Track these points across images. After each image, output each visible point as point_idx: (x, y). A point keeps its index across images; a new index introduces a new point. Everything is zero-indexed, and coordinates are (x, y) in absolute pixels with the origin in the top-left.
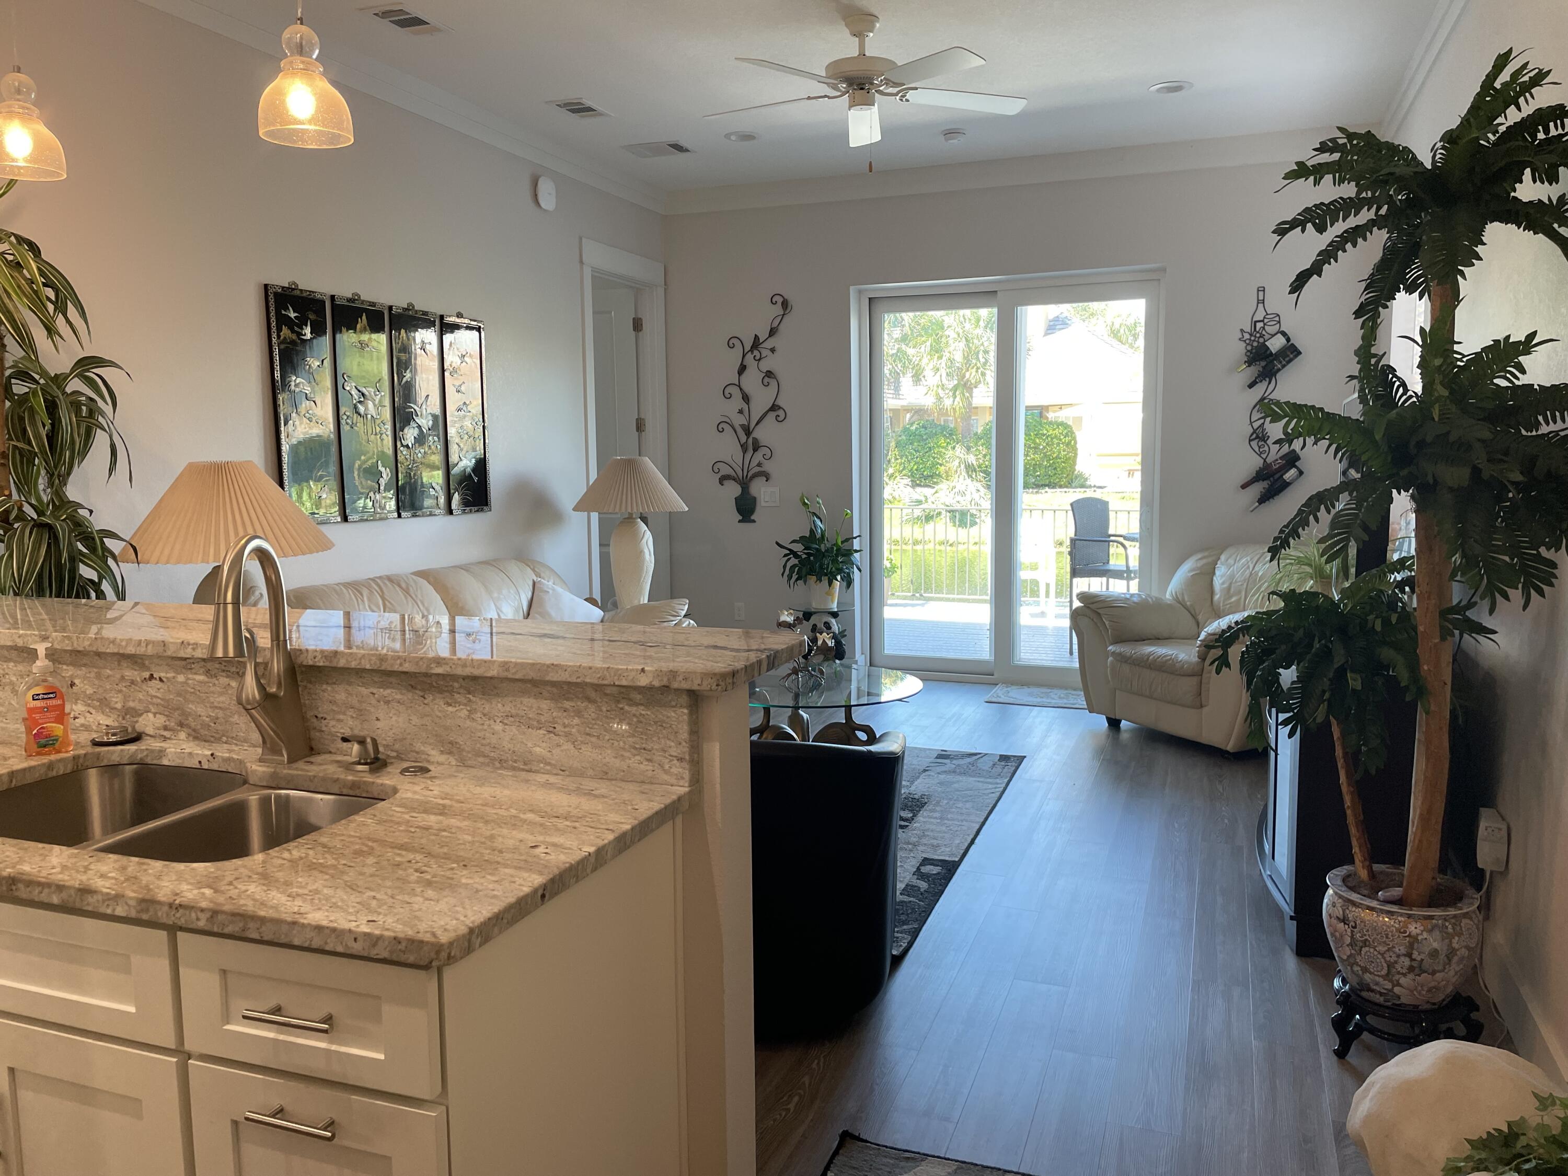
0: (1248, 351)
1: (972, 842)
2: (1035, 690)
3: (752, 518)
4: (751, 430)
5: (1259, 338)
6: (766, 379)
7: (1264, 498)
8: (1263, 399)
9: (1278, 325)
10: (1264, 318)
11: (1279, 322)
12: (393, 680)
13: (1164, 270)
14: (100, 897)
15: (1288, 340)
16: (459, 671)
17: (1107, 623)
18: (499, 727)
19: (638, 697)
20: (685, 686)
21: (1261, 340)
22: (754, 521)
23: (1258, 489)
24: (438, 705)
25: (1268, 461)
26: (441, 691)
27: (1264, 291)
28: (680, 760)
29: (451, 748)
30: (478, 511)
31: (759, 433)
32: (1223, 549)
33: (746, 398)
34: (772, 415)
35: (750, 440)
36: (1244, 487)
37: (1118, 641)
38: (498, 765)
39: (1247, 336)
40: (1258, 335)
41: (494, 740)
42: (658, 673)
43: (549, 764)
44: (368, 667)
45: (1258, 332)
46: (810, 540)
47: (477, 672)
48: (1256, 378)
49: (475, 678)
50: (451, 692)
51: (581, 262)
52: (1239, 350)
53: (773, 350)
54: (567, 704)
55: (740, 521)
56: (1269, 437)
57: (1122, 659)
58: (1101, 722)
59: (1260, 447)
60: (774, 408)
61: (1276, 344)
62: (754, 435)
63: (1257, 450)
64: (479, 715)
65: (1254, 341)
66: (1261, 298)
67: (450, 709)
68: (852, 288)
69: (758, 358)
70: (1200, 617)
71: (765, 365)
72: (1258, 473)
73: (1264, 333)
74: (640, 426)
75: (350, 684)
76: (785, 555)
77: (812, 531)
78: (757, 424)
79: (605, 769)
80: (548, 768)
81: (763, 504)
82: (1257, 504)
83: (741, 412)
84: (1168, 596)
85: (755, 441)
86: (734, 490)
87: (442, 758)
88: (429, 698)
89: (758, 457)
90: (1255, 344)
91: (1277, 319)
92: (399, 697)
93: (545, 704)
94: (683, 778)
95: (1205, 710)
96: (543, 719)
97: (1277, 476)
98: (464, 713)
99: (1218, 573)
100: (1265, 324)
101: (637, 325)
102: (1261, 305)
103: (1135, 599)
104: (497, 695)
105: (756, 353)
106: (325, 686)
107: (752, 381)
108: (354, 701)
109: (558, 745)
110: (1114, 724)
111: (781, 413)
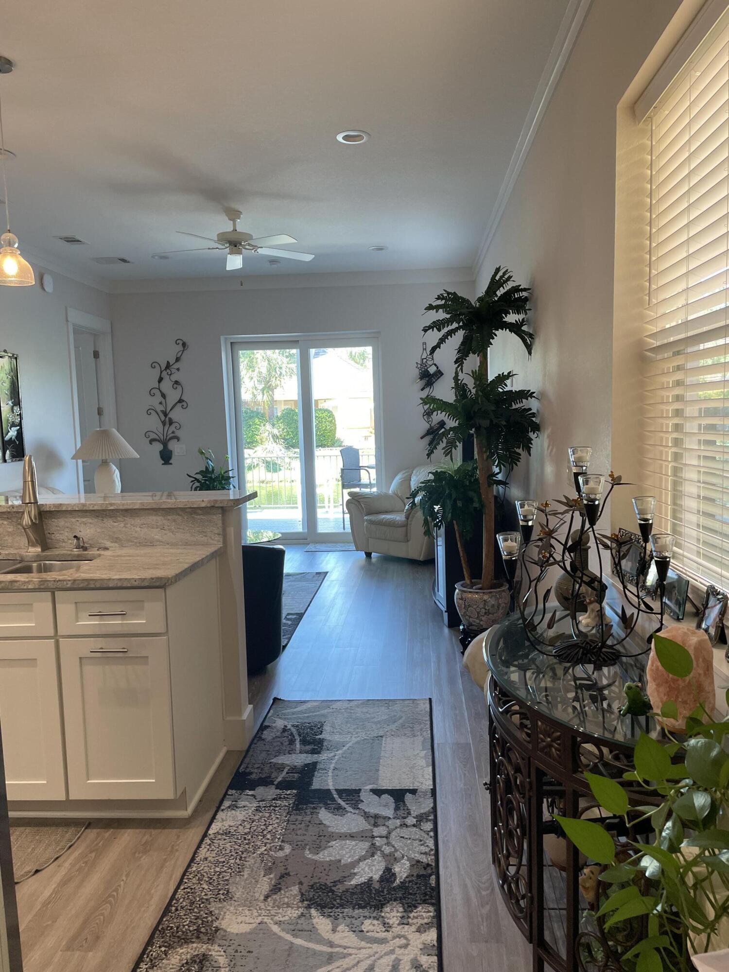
0: (420, 373)
1: (309, 605)
2: (329, 545)
3: (170, 462)
4: (167, 412)
6: (175, 386)
7: (432, 443)
8: (428, 396)
9: (433, 361)
10: (427, 357)
11: (433, 359)
12: (88, 514)
13: (379, 332)
14: (21, 583)
15: (437, 368)
16: (121, 507)
17: (363, 506)
18: (138, 529)
19: (200, 512)
20: (221, 505)
21: (426, 368)
22: (171, 464)
23: (428, 439)
24: (109, 523)
25: (432, 425)
26: (111, 517)
27: (426, 344)
28: (219, 534)
29: (116, 540)
30: (19, 460)
31: (172, 415)
32: (415, 467)
33: (164, 396)
34: (179, 405)
35: (167, 419)
36: (422, 438)
37: (368, 514)
38: (138, 545)
39: (419, 366)
40: (424, 365)
41: (136, 535)
42: (209, 501)
43: (162, 542)
44: (77, 509)
46: (206, 472)
47: (130, 507)
48: (425, 386)
49: (126, 510)
50: (116, 517)
51: (67, 321)
52: (416, 372)
53: (178, 369)
54: (169, 517)
55: (163, 464)
57: (371, 522)
58: (363, 554)
60: (181, 401)
61: (432, 370)
62: (170, 416)
63: (427, 420)
64: (129, 525)
65: (423, 368)
66: (425, 347)
67: (116, 524)
68: (221, 337)
69: (169, 373)
70: (405, 501)
71: (174, 378)
72: (428, 431)
73: (427, 364)
74: (100, 412)
75: (66, 518)
76: (192, 481)
77: (206, 467)
78: (171, 410)
79: (187, 541)
80: (161, 543)
81: (176, 454)
82: (429, 446)
83: (161, 403)
84: (390, 492)
85: (170, 420)
86: (159, 447)
87: (113, 545)
88: (105, 520)
89: (172, 428)
90: (423, 370)
92: (91, 521)
93: (159, 518)
94: (220, 541)
95: (410, 543)
96: (158, 524)
97: (436, 432)
98: (122, 525)
99: (412, 479)
100: (427, 360)
101: (96, 355)
102: (425, 351)
103: (375, 494)
104: (138, 516)
105: (168, 371)
106: (53, 520)
107: (166, 386)
108: (68, 525)
109: (166, 534)
110: (368, 555)
111: (184, 404)
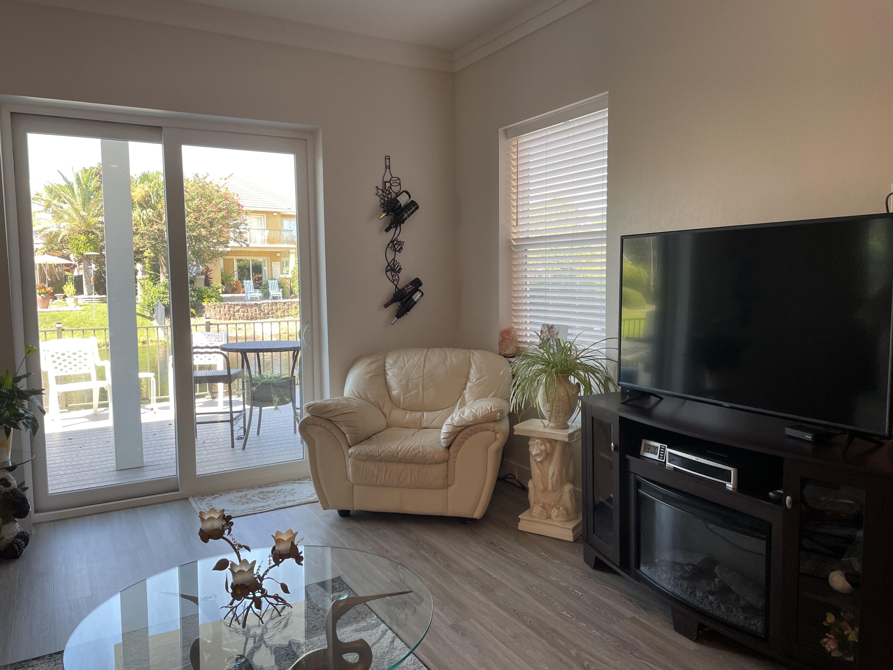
0: (382, 204)
5: (388, 194)
7: (400, 314)
8: (392, 242)
9: (399, 186)
10: (390, 180)
11: (400, 184)
15: (410, 197)
21: (391, 196)
23: (394, 307)
25: (400, 286)
27: (389, 159)
32: (385, 354)
36: (386, 306)
37: (357, 442)
39: (380, 192)
40: (387, 192)
45: (387, 190)
48: (390, 225)
52: (376, 201)
56: (400, 268)
57: (363, 458)
59: (393, 276)
61: (403, 200)
63: (391, 278)
65: (385, 196)
66: (388, 164)
70: (386, 411)
72: (395, 295)
73: (391, 191)
82: (396, 318)
90: (387, 199)
91: (398, 181)
95: (451, 489)
97: (406, 298)
99: (390, 373)
100: (391, 185)
102: (388, 170)
110: (344, 513)
